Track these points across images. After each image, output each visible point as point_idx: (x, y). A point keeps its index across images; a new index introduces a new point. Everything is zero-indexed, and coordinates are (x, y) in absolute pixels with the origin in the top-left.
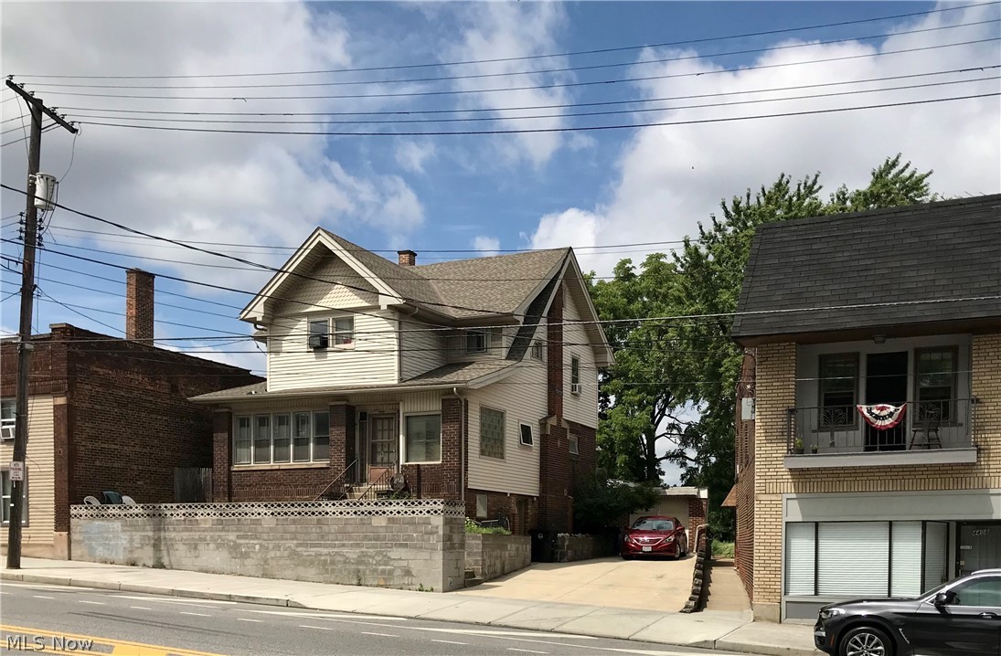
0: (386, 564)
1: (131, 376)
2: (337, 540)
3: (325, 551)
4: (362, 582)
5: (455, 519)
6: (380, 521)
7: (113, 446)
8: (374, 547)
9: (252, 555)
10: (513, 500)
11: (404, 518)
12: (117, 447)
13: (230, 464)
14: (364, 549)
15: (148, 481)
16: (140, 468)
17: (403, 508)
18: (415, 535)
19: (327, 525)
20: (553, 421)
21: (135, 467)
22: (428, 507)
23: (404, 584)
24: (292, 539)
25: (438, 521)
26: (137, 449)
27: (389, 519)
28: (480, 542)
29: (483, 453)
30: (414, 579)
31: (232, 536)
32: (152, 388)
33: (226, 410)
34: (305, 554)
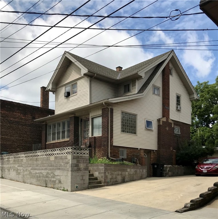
0: (54, 178)
1: (15, 114)
2: (41, 167)
3: (38, 171)
4: (47, 186)
5: (81, 156)
6: (52, 158)
7: (7, 137)
8: (50, 170)
9: (21, 173)
10: (142, 151)
11: (59, 157)
12: (8, 137)
13: (46, 142)
14: (48, 171)
15: (22, 149)
16: (18, 144)
17: (59, 152)
18: (62, 164)
19: (38, 161)
20: (164, 119)
21: (16, 144)
22: (67, 151)
23: (59, 187)
24: (30, 167)
25: (69, 157)
26: (17, 138)
27: (55, 157)
28: (103, 167)
29: (123, 131)
30: (62, 185)
31: (16, 166)
32: (24, 118)
33: (44, 123)
34: (33, 173)
